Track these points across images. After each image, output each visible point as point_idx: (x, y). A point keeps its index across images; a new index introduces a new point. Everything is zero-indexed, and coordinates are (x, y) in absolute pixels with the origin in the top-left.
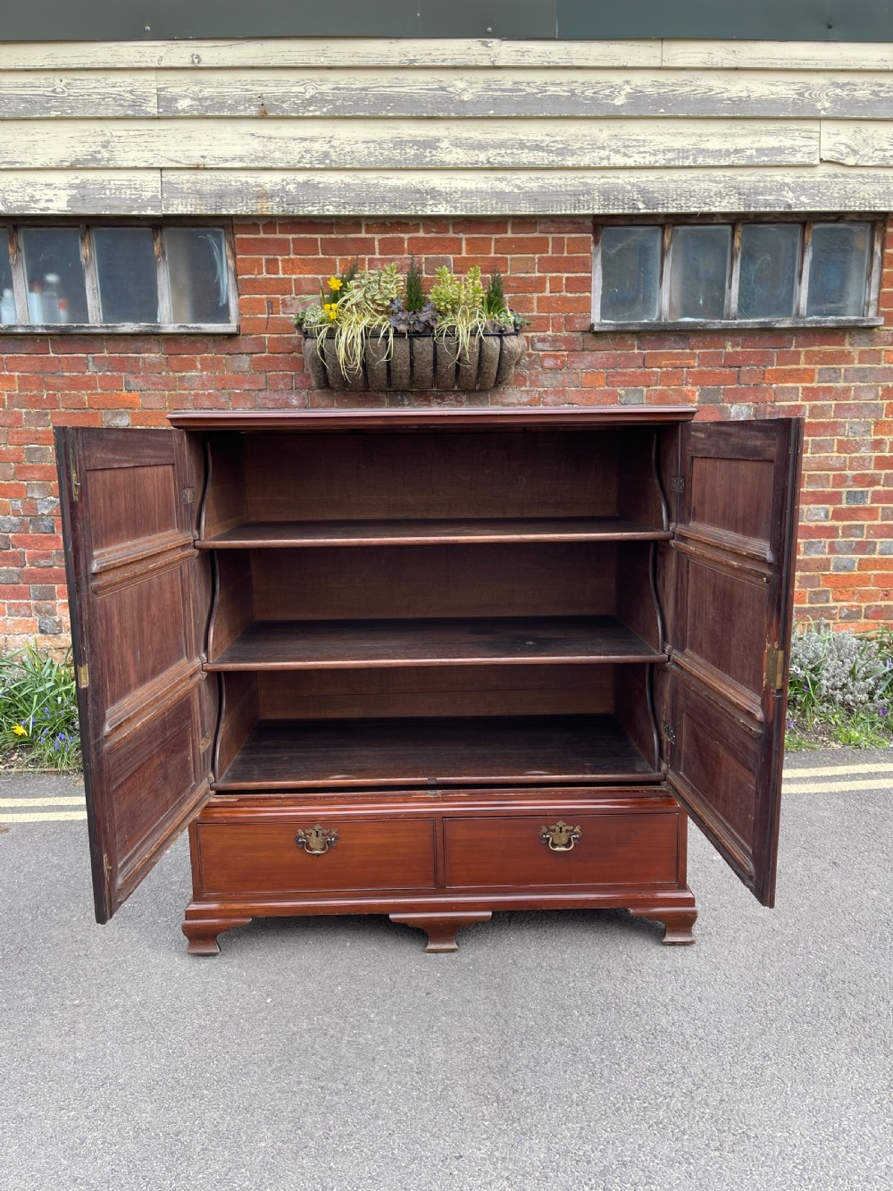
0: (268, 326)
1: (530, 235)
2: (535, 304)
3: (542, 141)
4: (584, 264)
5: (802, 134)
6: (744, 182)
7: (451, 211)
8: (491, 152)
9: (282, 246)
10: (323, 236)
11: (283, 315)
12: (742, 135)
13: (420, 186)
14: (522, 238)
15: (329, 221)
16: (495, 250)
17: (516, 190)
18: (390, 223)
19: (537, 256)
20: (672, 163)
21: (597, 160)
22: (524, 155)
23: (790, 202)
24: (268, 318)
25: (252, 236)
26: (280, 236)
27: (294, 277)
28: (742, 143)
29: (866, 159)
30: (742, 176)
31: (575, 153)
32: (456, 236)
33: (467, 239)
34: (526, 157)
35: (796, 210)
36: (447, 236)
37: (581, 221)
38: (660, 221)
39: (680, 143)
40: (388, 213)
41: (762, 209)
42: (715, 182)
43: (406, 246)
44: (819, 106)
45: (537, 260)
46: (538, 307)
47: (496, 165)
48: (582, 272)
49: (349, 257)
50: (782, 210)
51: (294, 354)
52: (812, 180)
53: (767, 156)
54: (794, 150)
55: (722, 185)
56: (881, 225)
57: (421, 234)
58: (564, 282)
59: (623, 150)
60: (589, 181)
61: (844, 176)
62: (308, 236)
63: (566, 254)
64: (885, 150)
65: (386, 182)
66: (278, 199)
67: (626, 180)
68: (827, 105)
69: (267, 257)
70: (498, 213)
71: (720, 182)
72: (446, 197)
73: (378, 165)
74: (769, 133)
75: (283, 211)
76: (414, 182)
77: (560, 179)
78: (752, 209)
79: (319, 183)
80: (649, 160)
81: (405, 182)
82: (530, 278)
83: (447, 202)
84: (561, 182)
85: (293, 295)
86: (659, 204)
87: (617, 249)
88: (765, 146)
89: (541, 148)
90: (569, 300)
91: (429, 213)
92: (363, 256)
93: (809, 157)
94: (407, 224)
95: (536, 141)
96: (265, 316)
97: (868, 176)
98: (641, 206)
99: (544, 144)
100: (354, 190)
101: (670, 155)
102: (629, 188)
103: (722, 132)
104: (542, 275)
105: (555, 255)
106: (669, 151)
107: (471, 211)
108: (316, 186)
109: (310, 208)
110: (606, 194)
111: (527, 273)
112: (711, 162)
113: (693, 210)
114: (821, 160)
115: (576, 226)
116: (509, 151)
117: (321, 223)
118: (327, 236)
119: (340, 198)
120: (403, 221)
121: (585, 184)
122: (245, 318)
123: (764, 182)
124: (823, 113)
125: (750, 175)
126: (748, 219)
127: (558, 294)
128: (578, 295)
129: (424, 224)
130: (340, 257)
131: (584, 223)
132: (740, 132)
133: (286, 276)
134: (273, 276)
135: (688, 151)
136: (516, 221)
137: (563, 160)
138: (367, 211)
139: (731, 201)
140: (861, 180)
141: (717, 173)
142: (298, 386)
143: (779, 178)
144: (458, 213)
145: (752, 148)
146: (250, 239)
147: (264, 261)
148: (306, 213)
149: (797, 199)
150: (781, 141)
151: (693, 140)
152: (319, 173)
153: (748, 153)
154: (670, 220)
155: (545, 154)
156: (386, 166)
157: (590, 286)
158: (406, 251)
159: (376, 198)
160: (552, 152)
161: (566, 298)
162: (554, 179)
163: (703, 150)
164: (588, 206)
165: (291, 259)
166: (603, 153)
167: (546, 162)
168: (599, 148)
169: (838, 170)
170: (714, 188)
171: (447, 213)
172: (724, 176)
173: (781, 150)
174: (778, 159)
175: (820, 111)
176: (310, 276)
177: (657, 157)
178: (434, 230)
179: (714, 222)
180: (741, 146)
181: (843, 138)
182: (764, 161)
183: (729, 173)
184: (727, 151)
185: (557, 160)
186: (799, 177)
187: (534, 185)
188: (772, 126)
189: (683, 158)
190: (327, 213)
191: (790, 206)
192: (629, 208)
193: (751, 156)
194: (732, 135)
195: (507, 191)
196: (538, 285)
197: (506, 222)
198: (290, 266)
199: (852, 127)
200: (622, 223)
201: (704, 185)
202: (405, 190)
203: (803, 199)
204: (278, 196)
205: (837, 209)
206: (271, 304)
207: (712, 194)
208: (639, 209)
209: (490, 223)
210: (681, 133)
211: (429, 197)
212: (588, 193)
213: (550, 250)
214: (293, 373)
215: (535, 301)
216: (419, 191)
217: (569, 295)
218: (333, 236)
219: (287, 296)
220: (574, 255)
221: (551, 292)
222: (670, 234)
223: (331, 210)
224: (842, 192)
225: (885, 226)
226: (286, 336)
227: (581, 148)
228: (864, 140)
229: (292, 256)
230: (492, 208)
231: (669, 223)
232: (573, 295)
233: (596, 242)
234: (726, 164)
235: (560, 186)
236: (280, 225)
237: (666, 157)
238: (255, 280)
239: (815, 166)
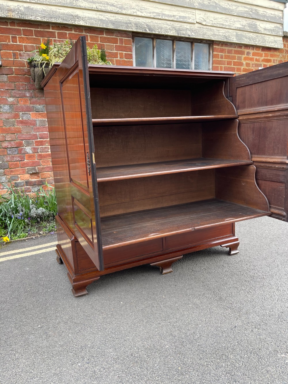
0: (14, 63)
1: (112, 37)
2: (115, 62)
3: (114, 3)
4: (130, 49)
5: (191, 13)
6: (176, 26)
7: (85, 24)
8: (97, 5)
9: (18, 32)
10: (35, 29)
11: (20, 60)
12: (174, 11)
13: (72, 14)
14: (109, 37)
15: (37, 24)
16: (100, 41)
17: (107, 19)
18: (61, 27)
19: (114, 44)
20: (155, 17)
21: (132, 12)
22: (108, 7)
23: (190, 34)
24: (14, 60)
25: (5, 27)
26: (17, 28)
27: (24, 44)
28: (175, 13)
29: (208, 23)
30: (175, 24)
31: (125, 9)
32: (86, 34)
33: (90, 36)
34: (109, 8)
35: (191, 37)
36: (83, 34)
37: (128, 33)
38: (152, 36)
39: (157, 11)
40: (62, 22)
41: (182, 36)
42: (168, 25)
43: (68, 36)
44: (195, 5)
45: (114, 46)
46: (116, 63)
47: (99, 10)
48: (129, 52)
49: (46, 38)
50: (188, 36)
51: (26, 76)
52: (194, 28)
53: (182, 18)
54: (189, 18)
55: (170, 26)
56: (212, 45)
57: (73, 32)
58: (124, 55)
59: (140, 10)
60: (131, 19)
61: (203, 28)
62: (29, 29)
63: (124, 45)
64: (212, 21)
65: (59, 10)
66: (17, 13)
67: (142, 21)
68: (197, 5)
69: (12, 35)
70: (102, 27)
71: (169, 25)
72: (83, 19)
73: (56, 4)
74: (182, 11)
75: (20, 17)
76: (70, 12)
77: (121, 17)
78: (180, 35)
79: (33, 8)
80: (148, 15)
81: (67, 11)
82: (113, 52)
83: (83, 21)
84: (122, 19)
85: (24, 52)
86: (153, 30)
87: (139, 45)
88: (181, 15)
89: (114, 6)
90: (126, 61)
91: (77, 24)
92: (51, 38)
93: (193, 21)
94: (67, 28)
95: (112, 3)
96: (13, 59)
97: (208, 29)
98: (148, 30)
99: (115, 5)
100: (47, 12)
101: (155, 14)
102: (143, 23)
103: (169, 9)
104: (116, 51)
105: (120, 45)
106: (154, 13)
107: (92, 25)
108: (32, 9)
109: (31, 17)
110: (136, 25)
111: (112, 50)
112: (167, 18)
113: (163, 33)
114: (196, 22)
115: (126, 35)
116: (103, 5)
117: (34, 24)
118: (37, 29)
119: (42, 14)
120: (66, 26)
121: (129, 20)
122: (4, 60)
123: (182, 27)
124: (196, 7)
125: (178, 24)
126: (177, 39)
127: (122, 59)
128: (129, 60)
129: (74, 28)
130: (42, 38)
131: (129, 34)
132: (174, 10)
133: (20, 44)
134: (15, 43)
135: (160, 14)
136: (107, 31)
137: (122, 11)
138: (53, 21)
139: (174, 32)
140: (207, 30)
141: (168, 22)
142: (28, 88)
143: (186, 26)
144: (88, 25)
145: (178, 16)
146: (4, 28)
147: (11, 37)
148: (29, 19)
149: (191, 34)
150: (185, 14)
151: (161, 10)
152: (33, 5)
153: (177, 17)
154: (155, 37)
155: (115, 8)
156: (59, 5)
157: (132, 57)
158: (68, 38)
159: (56, 16)
160: (118, 7)
161: (125, 60)
162: (119, 17)
163: (164, 14)
164: (131, 28)
165: (22, 37)
166: (135, 11)
167: (116, 11)
168: (133, 9)
169: (201, 26)
170: (168, 27)
171: (84, 25)
172: (170, 23)
173: (185, 17)
174: (185, 20)
175: (195, 6)
176: (30, 44)
177: (151, 14)
178: (78, 31)
179: (168, 39)
180: (175, 14)
181: (202, 16)
182: (181, 20)
183: (172, 23)
184: (171, 15)
185: (120, 11)
186: (191, 27)
187: (112, 18)
188: (182, 9)
189: (159, 16)
190: (37, 20)
191: (189, 35)
192: (144, 30)
193: (178, 18)
194: (172, 11)
195: (104, 19)
196: (115, 55)
197: (103, 31)
198: (22, 40)
199: (204, 13)
200: (141, 36)
201: (165, 26)
202: (67, 14)
203: (193, 33)
204: (17, 11)
205: (202, 38)
206: (15, 55)
207: (168, 29)
208: (147, 31)
209: (98, 31)
210: (157, 8)
211: (76, 18)
212: (131, 23)
213: (119, 43)
214: (26, 83)
215: (115, 61)
216: (72, 16)
217: (126, 60)
218: (39, 30)
219: (21, 52)
220: (127, 45)
221: (120, 58)
222: (155, 41)
223: (39, 19)
224: (203, 33)
225: (213, 45)
226: (22, 68)
227: (127, 8)
228: (207, 17)
229: (22, 36)
230: (99, 25)
231: (155, 38)
232: (127, 60)
233: (133, 42)
234: (171, 19)
235: (121, 20)
236: (17, 23)
237: (153, 15)
238: (7, 45)
239: (194, 24)
